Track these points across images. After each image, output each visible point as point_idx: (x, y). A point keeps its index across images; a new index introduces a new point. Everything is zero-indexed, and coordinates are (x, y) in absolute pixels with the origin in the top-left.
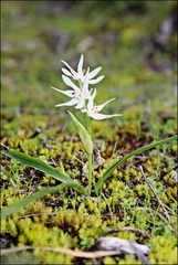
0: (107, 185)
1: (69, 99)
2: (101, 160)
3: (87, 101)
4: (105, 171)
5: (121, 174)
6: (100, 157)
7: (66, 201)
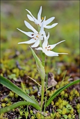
0: (55, 102)
1: (30, 38)
2: (54, 83)
3: (43, 41)
4: (56, 91)
5: (66, 95)
6: (53, 80)
7: (21, 113)
